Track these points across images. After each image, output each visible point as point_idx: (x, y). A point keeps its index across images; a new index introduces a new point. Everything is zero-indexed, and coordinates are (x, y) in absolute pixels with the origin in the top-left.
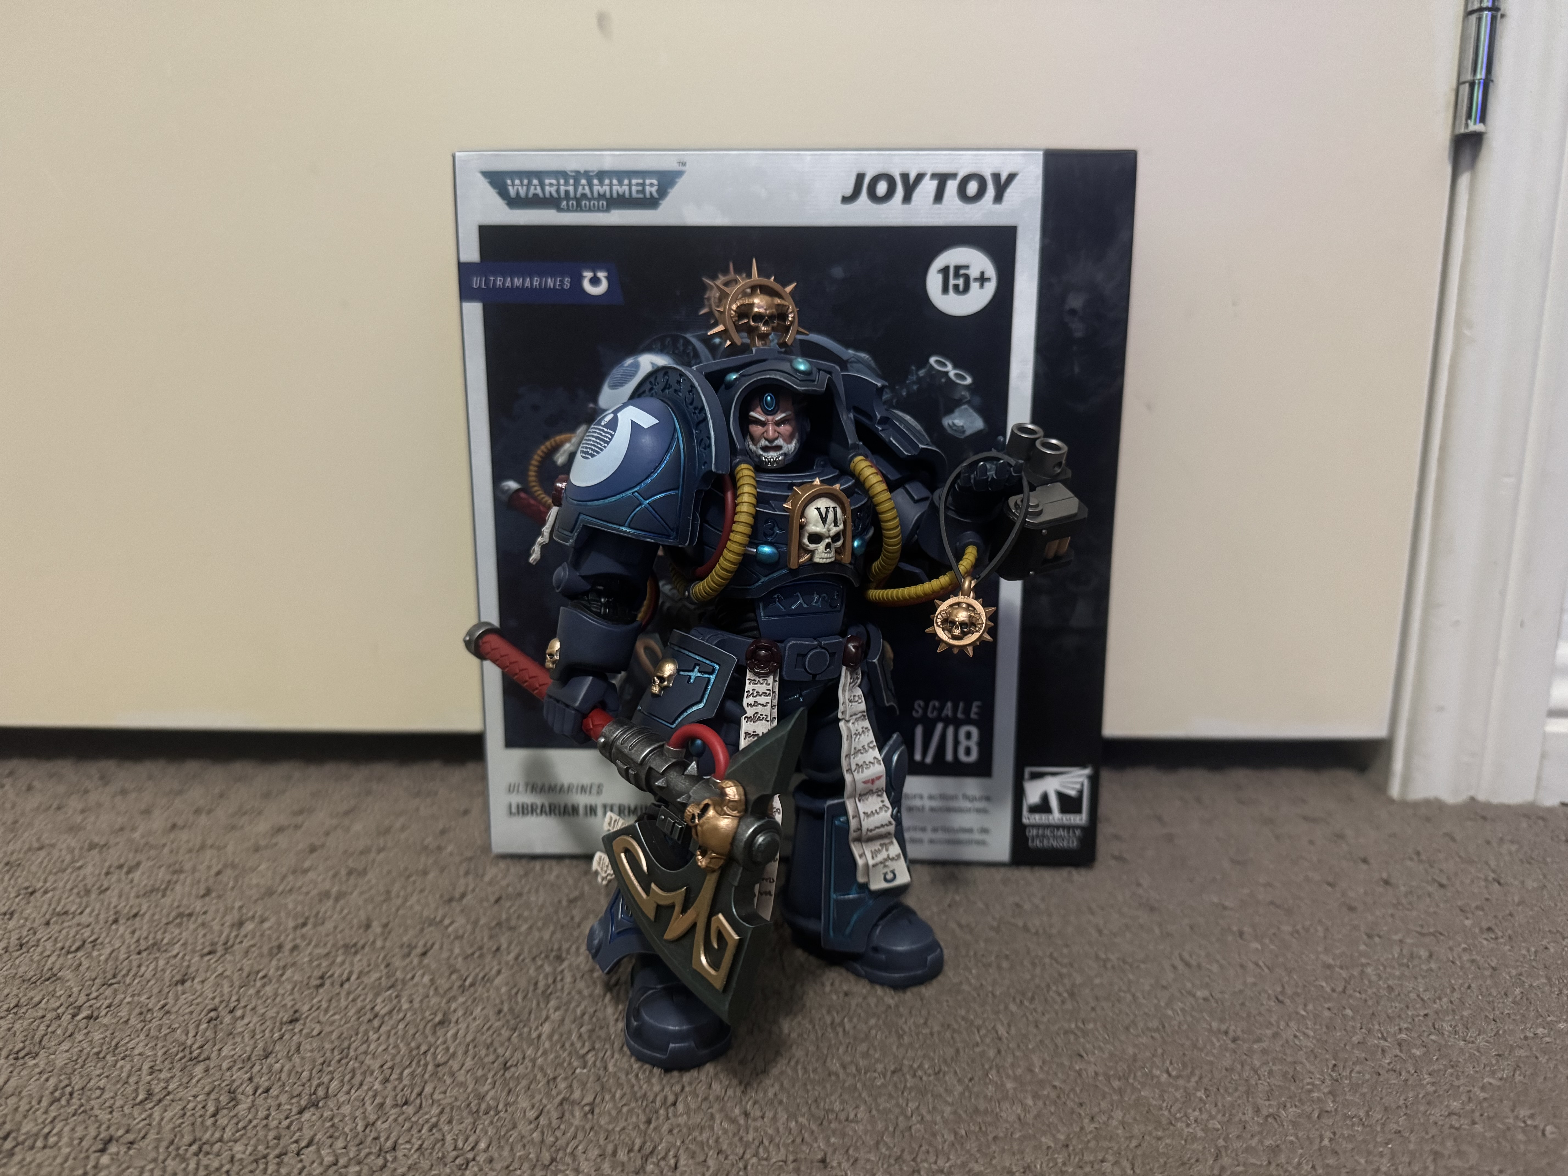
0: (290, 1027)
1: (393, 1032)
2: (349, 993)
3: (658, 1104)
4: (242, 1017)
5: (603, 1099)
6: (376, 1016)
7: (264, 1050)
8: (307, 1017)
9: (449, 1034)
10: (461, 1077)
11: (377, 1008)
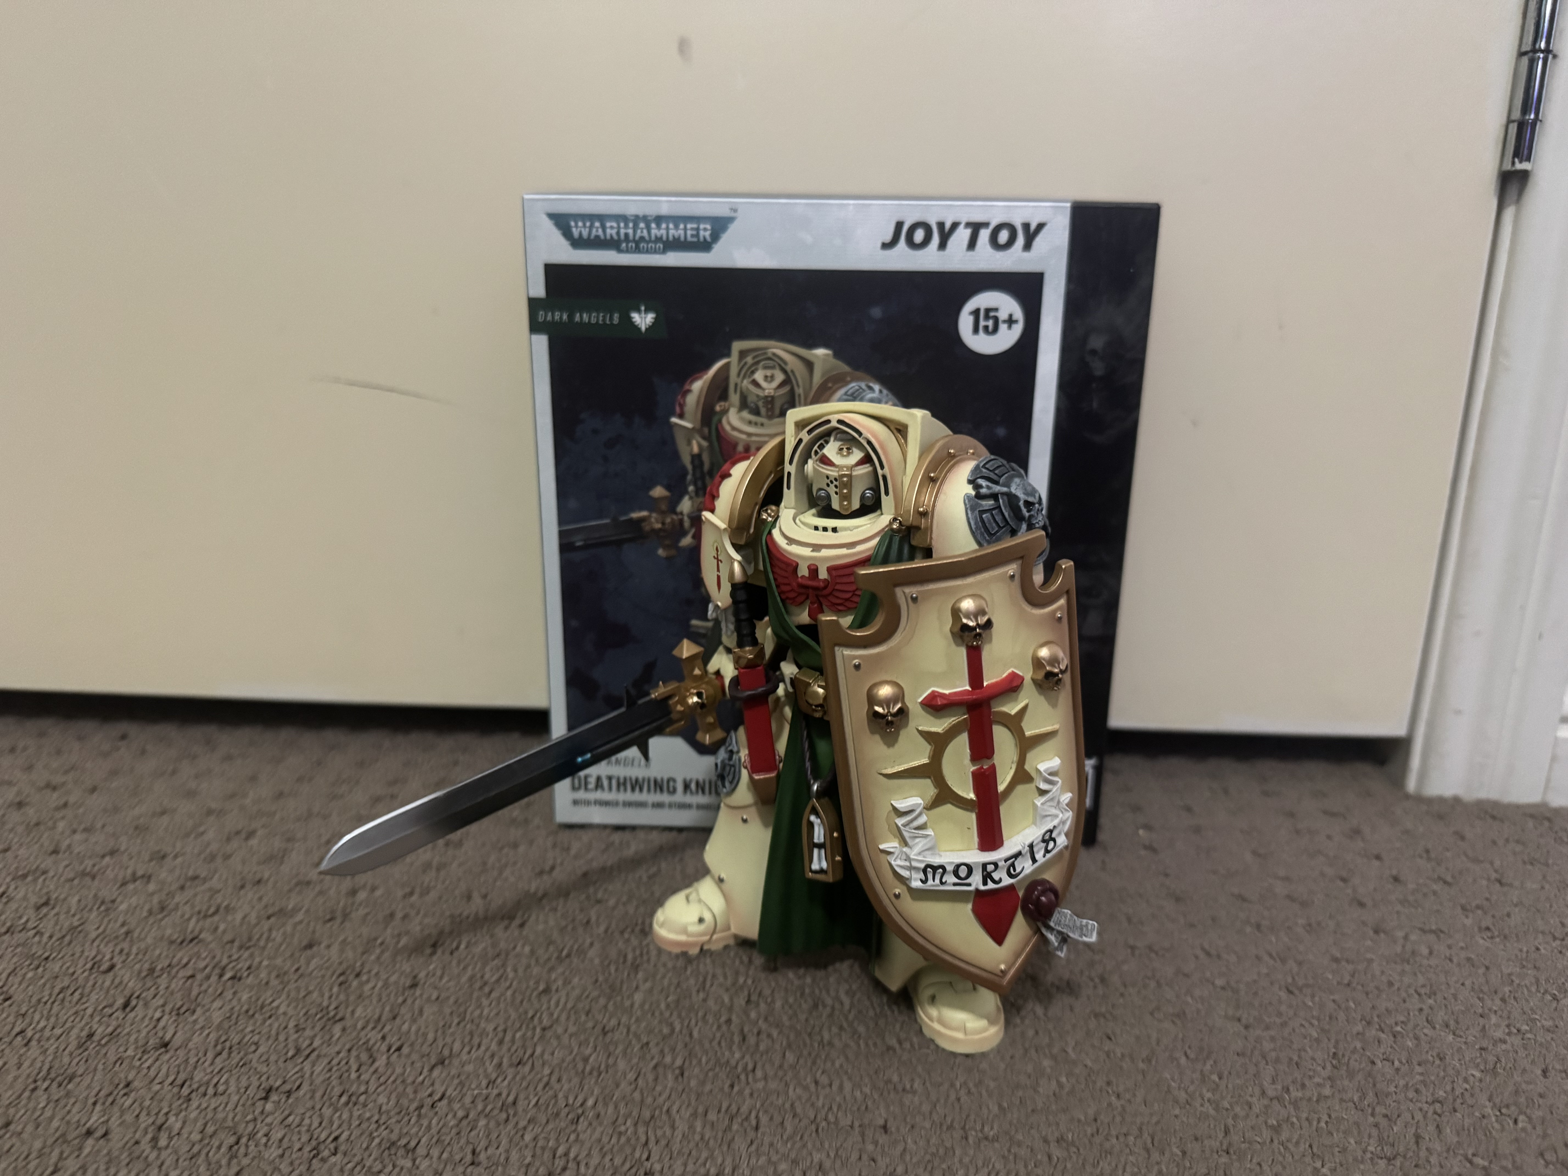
0: (412, 991)
1: (503, 998)
2: (459, 963)
3: (740, 1069)
4: (368, 981)
5: (691, 1063)
6: (485, 984)
7: (391, 1011)
8: (425, 983)
9: (553, 1003)
10: (565, 1039)
11: (487, 976)
